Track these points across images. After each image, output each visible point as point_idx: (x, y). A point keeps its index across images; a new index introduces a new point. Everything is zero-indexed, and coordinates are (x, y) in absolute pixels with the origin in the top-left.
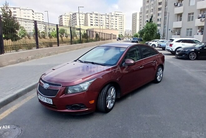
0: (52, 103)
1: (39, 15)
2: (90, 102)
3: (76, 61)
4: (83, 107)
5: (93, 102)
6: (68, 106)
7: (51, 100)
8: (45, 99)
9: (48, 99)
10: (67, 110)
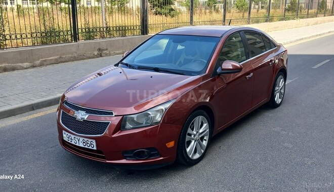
0: (95, 148)
2: (167, 144)
3: (117, 65)
4: (153, 155)
5: (171, 144)
6: (127, 152)
7: (94, 141)
8: (81, 140)
9: (86, 140)
10: (124, 161)
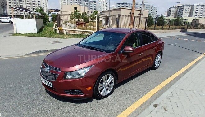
1: (155, 8)
2: (87, 88)
4: (80, 93)
5: (90, 88)
6: (67, 90)
7: (51, 83)
8: (46, 82)
